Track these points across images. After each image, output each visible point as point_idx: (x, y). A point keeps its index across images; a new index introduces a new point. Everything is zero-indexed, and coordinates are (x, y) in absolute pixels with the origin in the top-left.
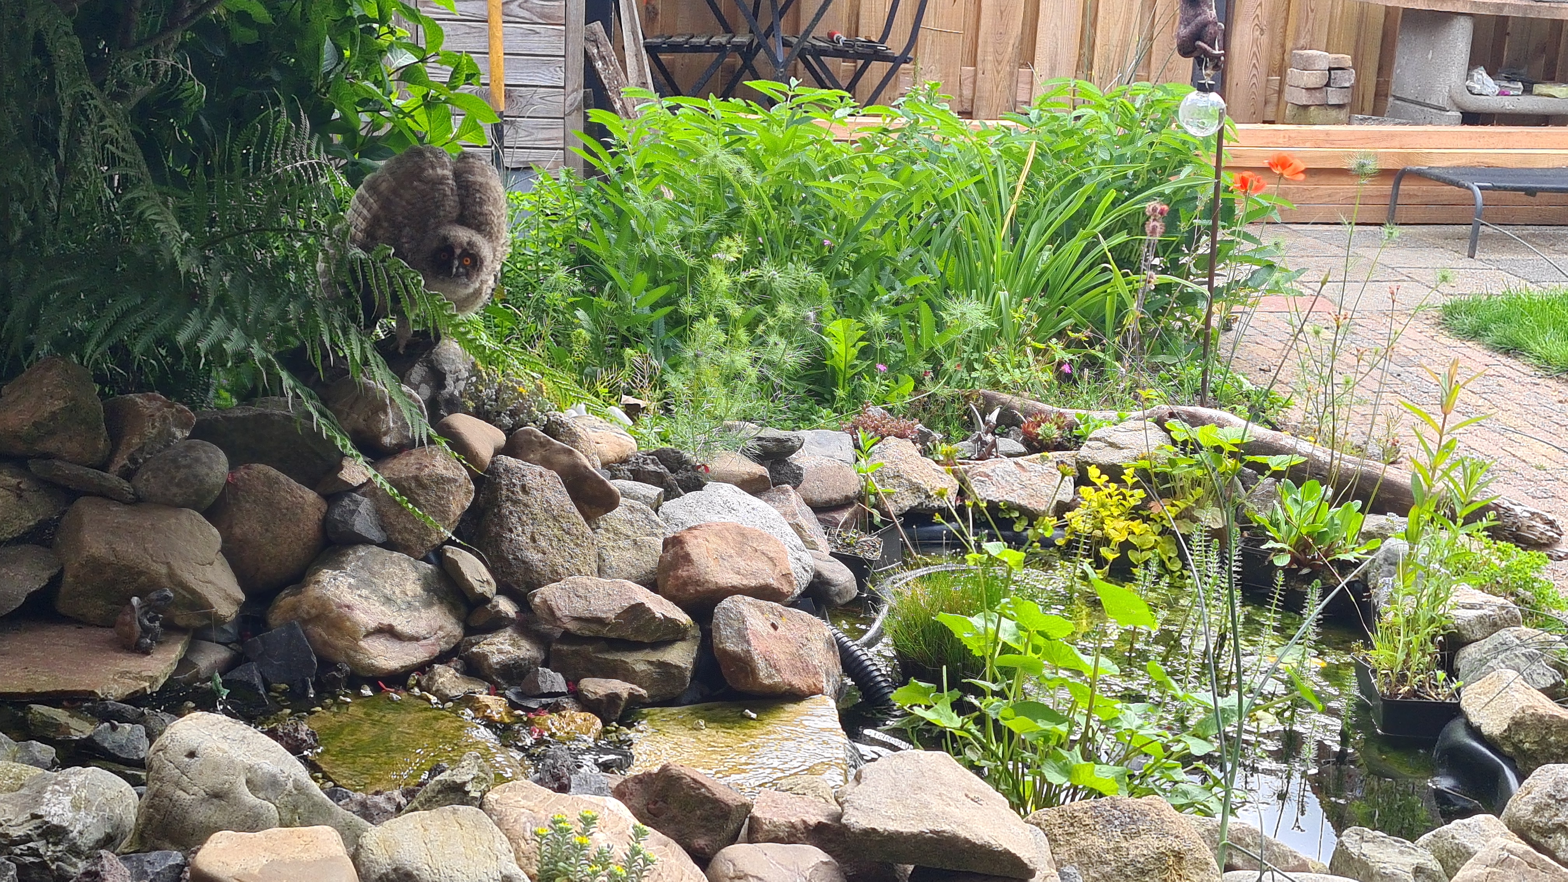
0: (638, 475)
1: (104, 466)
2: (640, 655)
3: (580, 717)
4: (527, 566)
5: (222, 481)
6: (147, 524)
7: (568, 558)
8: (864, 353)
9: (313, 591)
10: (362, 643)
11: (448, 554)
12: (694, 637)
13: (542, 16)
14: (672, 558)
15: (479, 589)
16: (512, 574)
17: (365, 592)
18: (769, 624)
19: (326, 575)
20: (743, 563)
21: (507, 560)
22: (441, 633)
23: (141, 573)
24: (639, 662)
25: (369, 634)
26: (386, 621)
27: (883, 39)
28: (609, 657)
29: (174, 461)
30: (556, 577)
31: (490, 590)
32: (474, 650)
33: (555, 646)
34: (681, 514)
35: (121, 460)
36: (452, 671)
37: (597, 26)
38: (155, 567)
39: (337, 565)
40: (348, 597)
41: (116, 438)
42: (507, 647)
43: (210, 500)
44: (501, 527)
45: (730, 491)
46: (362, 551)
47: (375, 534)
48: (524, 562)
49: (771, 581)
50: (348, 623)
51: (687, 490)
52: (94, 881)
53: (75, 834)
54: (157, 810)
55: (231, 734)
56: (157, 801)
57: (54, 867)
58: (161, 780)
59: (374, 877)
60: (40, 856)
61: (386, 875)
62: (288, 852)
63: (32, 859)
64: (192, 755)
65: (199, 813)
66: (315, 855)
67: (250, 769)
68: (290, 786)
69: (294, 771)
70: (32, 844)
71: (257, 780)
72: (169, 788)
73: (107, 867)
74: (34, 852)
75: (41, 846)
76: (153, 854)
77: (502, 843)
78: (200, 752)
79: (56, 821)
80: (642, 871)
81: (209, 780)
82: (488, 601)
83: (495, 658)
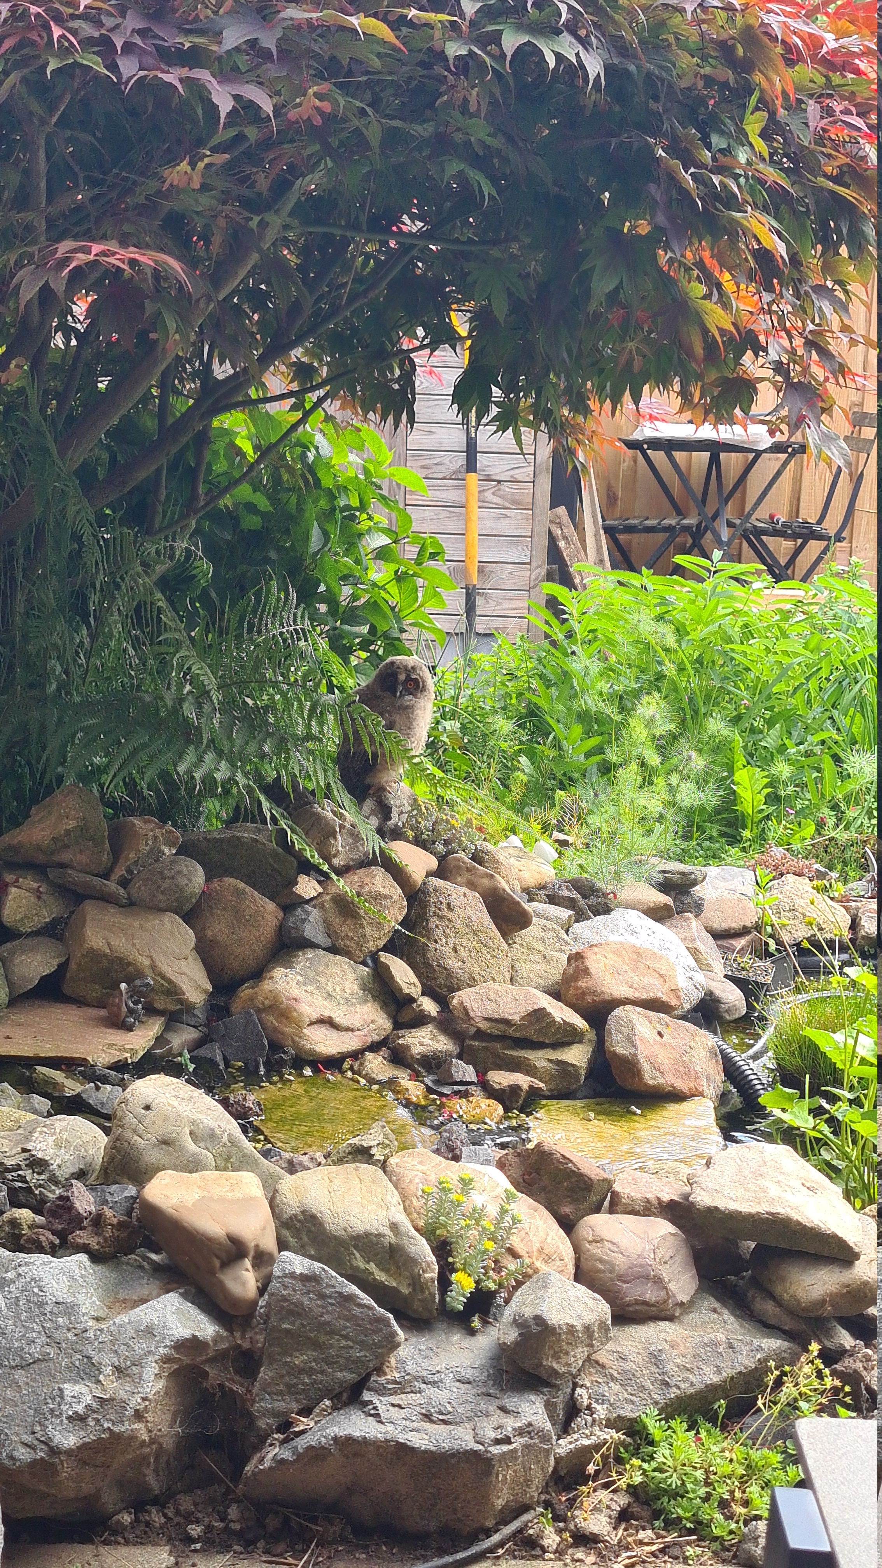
0: (552, 899)
2: (541, 1053)
3: (484, 1104)
4: (448, 972)
5: (199, 891)
7: (485, 967)
8: (769, 799)
10: (305, 1031)
11: (382, 959)
12: (590, 1041)
13: (513, 502)
14: (574, 971)
15: (406, 990)
16: (436, 979)
17: (310, 988)
18: (655, 1032)
20: (636, 978)
21: (432, 967)
22: (372, 1027)
24: (540, 1059)
25: (311, 1024)
26: (327, 1013)
27: (821, 520)
28: (514, 1053)
29: (161, 872)
30: (473, 983)
31: (416, 991)
32: (400, 1041)
33: (468, 1042)
34: (588, 935)
35: (120, 871)
36: (380, 1059)
37: (562, 510)
38: (140, 959)
40: (296, 992)
41: (116, 852)
42: (427, 1041)
43: (188, 906)
44: (428, 938)
45: (634, 917)
46: (310, 954)
47: (322, 940)
48: (446, 969)
49: (660, 995)
50: (295, 1014)
52: (65, 1205)
53: (55, 1166)
54: (118, 1151)
55: (182, 1094)
56: (118, 1144)
57: (37, 1192)
58: (122, 1126)
59: (286, 1216)
60: (27, 1182)
61: (296, 1216)
62: (217, 1191)
63: (20, 1184)
64: (147, 1108)
65: (152, 1156)
66: (239, 1195)
67: (193, 1122)
68: (225, 1139)
69: (229, 1127)
70: (20, 1172)
71: (199, 1133)
72: (128, 1134)
73: (76, 1194)
74: (22, 1179)
75: (28, 1174)
76: (114, 1187)
77: (394, 1197)
78: (154, 1106)
79: (40, 1155)
80: (510, 1228)
81: (160, 1129)
82: (414, 1001)
83: (417, 1050)
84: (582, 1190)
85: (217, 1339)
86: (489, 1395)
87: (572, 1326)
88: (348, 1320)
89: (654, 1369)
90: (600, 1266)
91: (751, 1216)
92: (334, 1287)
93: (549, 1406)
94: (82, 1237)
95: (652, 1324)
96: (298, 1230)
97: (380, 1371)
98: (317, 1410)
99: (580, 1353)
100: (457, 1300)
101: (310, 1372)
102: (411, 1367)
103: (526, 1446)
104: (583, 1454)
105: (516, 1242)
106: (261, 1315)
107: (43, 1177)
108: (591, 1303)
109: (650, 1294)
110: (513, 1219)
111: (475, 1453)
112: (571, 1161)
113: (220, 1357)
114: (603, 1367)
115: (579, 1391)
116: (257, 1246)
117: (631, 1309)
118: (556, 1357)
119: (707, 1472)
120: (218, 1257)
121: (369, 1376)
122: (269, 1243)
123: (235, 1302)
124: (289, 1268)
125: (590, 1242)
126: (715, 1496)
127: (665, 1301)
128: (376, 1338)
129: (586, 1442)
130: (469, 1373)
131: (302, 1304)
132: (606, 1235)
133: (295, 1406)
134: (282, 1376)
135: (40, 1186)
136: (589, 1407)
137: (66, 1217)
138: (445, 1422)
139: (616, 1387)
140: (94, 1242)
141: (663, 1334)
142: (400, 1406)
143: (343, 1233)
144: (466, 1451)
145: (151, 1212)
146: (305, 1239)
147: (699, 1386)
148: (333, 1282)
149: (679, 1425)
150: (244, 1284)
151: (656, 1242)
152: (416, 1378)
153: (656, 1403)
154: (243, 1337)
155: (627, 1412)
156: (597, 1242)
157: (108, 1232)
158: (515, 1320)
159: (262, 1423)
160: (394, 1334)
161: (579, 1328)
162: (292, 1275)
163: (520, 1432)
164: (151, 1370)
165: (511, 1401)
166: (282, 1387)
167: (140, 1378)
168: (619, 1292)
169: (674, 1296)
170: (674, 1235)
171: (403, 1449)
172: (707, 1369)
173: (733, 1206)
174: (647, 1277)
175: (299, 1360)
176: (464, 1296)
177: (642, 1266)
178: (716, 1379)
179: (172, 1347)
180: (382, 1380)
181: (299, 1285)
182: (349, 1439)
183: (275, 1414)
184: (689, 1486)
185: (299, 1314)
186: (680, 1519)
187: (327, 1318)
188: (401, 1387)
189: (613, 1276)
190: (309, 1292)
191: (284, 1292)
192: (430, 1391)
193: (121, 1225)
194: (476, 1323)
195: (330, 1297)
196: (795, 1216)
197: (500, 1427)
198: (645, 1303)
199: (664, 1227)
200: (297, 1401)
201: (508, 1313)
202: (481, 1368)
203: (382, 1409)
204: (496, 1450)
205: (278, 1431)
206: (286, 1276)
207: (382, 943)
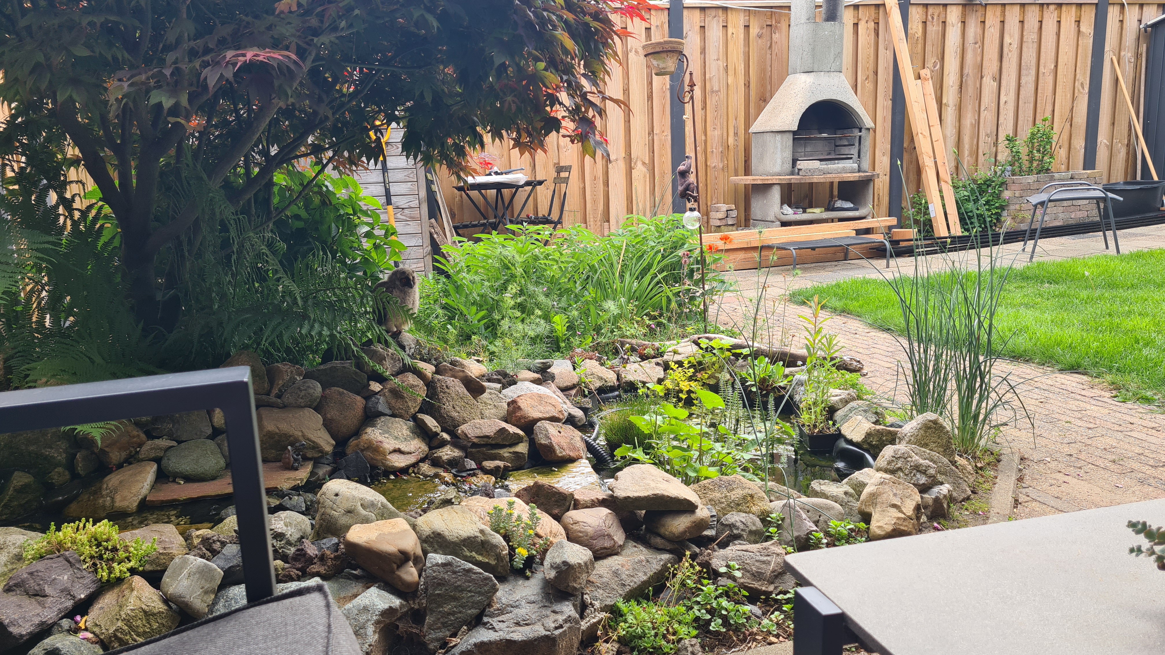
0: (489, 380)
1: (268, 394)
2: (505, 450)
3: (485, 477)
4: (452, 419)
5: (320, 395)
6: (291, 415)
7: (469, 414)
8: (569, 328)
9: (365, 437)
10: (388, 457)
11: (419, 417)
12: (526, 441)
13: (411, 218)
14: (512, 410)
15: (434, 430)
16: (446, 423)
17: (386, 435)
18: (557, 430)
19: (369, 430)
21: (443, 417)
22: (420, 450)
23: (290, 436)
24: (505, 452)
25: (390, 453)
26: (397, 447)
27: (549, 215)
28: (493, 452)
29: (299, 388)
30: (465, 422)
31: (438, 429)
32: (435, 455)
33: (469, 450)
34: (510, 394)
35: (275, 391)
36: (427, 465)
37: (433, 220)
38: (296, 433)
39: (374, 426)
40: (380, 438)
41: (272, 382)
42: (449, 452)
43: (315, 404)
44: (440, 404)
45: (528, 384)
46: (383, 419)
47: (387, 411)
48: (451, 417)
50: (381, 449)
51: (510, 385)
52: (301, 553)
53: (288, 536)
54: (324, 521)
56: (323, 517)
58: (324, 507)
61: (429, 535)
62: (386, 530)
64: (337, 495)
65: (343, 520)
66: (398, 530)
67: (362, 499)
71: (366, 504)
73: (307, 546)
76: (325, 540)
77: (476, 518)
78: (340, 493)
81: (345, 505)
82: (438, 434)
83: (445, 458)
84: (562, 500)
85: (401, 606)
86: (545, 606)
88: (470, 582)
90: (580, 535)
94: (315, 568)
95: (609, 558)
96: (431, 542)
97: (489, 605)
98: (460, 633)
99: (584, 577)
100: (520, 563)
102: (504, 600)
104: (593, 627)
106: (422, 590)
108: (584, 552)
109: (607, 543)
110: (537, 518)
111: (547, 636)
112: (554, 487)
114: (593, 583)
115: (585, 596)
116: (414, 554)
119: (652, 623)
120: (395, 563)
121: (484, 609)
125: (572, 524)
126: (660, 633)
128: (486, 589)
129: (594, 620)
131: (445, 578)
132: (579, 519)
133: (448, 633)
134: (439, 619)
136: (591, 604)
137: (303, 559)
138: (527, 625)
140: (322, 570)
141: (616, 562)
142: (503, 621)
143: (456, 539)
144: (542, 636)
145: (352, 546)
148: (459, 564)
153: (621, 595)
155: (609, 602)
156: (576, 523)
157: (329, 563)
158: (552, 566)
159: (431, 646)
160: (495, 585)
162: (437, 565)
163: (566, 621)
165: (557, 608)
166: (439, 625)
169: (617, 542)
174: (604, 536)
175: (446, 608)
176: (523, 560)
177: (600, 530)
179: (379, 615)
180: (491, 610)
181: (441, 569)
184: (647, 631)
185: (444, 585)
188: (501, 611)
189: (588, 538)
190: (447, 572)
191: (434, 574)
192: (515, 611)
193: (336, 558)
194: (528, 573)
197: (556, 621)
198: (605, 548)
199: (605, 511)
200: (448, 630)
201: (547, 564)
206: (434, 566)
207: (417, 409)
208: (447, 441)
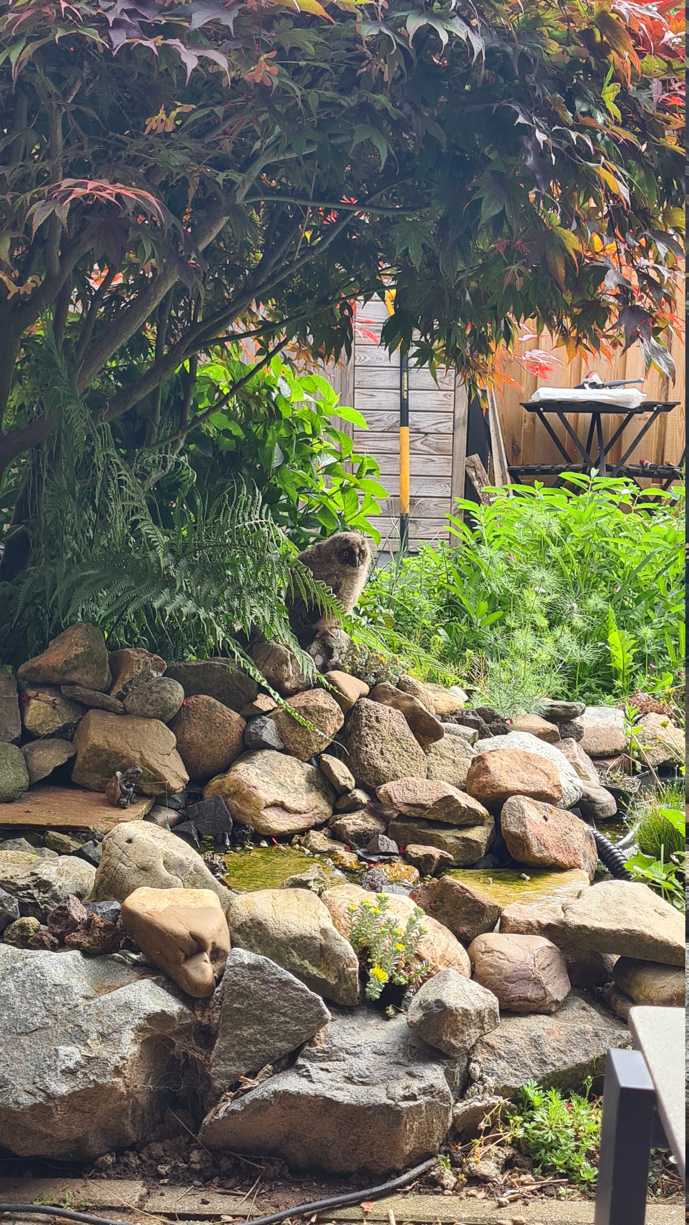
1: (107, 692)
2: (450, 832)
3: (404, 868)
4: (377, 770)
5: (179, 704)
6: (130, 727)
7: (405, 767)
9: (232, 776)
10: (262, 812)
11: (324, 759)
12: (489, 824)
14: (477, 770)
15: (343, 783)
16: (366, 775)
17: (266, 779)
18: (541, 816)
19: (242, 766)
20: (526, 776)
21: (364, 765)
22: (316, 811)
23: (123, 757)
24: (449, 837)
25: (267, 807)
26: (280, 799)
28: (429, 832)
29: (150, 689)
30: (395, 778)
31: (351, 784)
32: (338, 822)
33: (392, 823)
34: (486, 748)
35: (118, 688)
36: (322, 835)
38: (132, 753)
39: (249, 760)
40: (255, 781)
41: (115, 674)
42: (360, 822)
43: (171, 715)
44: (361, 743)
45: (528, 738)
46: (266, 753)
47: (276, 743)
48: (375, 767)
49: (546, 789)
50: (254, 798)
51: (496, 734)
52: (64, 913)
53: (56, 887)
54: (107, 875)
55: (158, 834)
56: (106, 869)
57: (42, 907)
58: (110, 855)
59: (238, 923)
60: (34, 899)
61: (246, 923)
62: (183, 902)
63: (29, 900)
64: (130, 841)
65: (132, 879)
66: (200, 905)
67: (166, 855)
68: (191, 868)
69: (194, 859)
70: (30, 891)
71: (171, 863)
72: (115, 861)
73: (72, 904)
74: (31, 896)
75: (35, 892)
76: (103, 903)
77: (324, 911)
78: (135, 840)
79: (45, 878)
80: (418, 938)
81: (140, 858)
82: (349, 791)
83: (351, 828)
84: (477, 913)
85: (182, 1015)
86: (398, 1063)
87: (466, 1010)
88: (285, 1001)
89: (534, 1051)
90: (491, 970)
91: (612, 931)
92: (274, 974)
93: (449, 1075)
94: (76, 937)
95: (532, 1017)
96: (248, 934)
97: (311, 1042)
98: (261, 1073)
99: (473, 1033)
100: (375, 991)
101: (256, 1042)
102: (337, 1041)
103: (429, 1103)
104: (477, 1113)
105: (422, 949)
106: (217, 998)
107: (47, 895)
108: (482, 995)
109: (532, 993)
110: (420, 930)
111: (388, 1106)
112: (468, 891)
113: (183, 1031)
114: (493, 1047)
115: (472, 1065)
116: (214, 943)
117: (516, 1004)
118: (454, 1035)
119: (577, 1131)
120: (183, 951)
121: (302, 1046)
122: (224, 942)
123: (197, 986)
124: (239, 960)
125: (483, 953)
126: (583, 1148)
127: (543, 999)
128: (309, 1015)
129: (479, 1104)
130: (384, 1048)
131: (249, 987)
132: (495, 946)
133: (244, 1070)
134: (234, 1046)
135: (45, 902)
136: (481, 1078)
137: (64, 922)
138: (363, 1083)
139: (503, 1064)
140: (86, 941)
141: (541, 1024)
142: (327, 1070)
143: (283, 935)
144: (380, 1105)
145: (130, 916)
146: (253, 941)
147: (571, 1065)
148: (274, 971)
149: (554, 1095)
150: (203, 972)
151: (536, 952)
152: (340, 1049)
153: (535, 1077)
154: (202, 1015)
155: (512, 1082)
156: (489, 952)
157: (97, 934)
158: (420, 1005)
159: (217, 1084)
160: (322, 1013)
161: (472, 1012)
162: (242, 965)
163: (425, 1092)
164: (128, 1036)
165: (416, 1069)
166: (233, 1055)
167: (120, 1042)
168: (506, 990)
169: (551, 995)
170: (550, 948)
171: (329, 1103)
172: (577, 1052)
173: (598, 925)
174: (529, 979)
175: (247, 1032)
176: (380, 986)
177: (524, 970)
178: (584, 1060)
179: (145, 1019)
180: (313, 1049)
181: (247, 973)
182: (286, 1093)
183: (228, 1076)
184: (562, 1141)
185: (247, 997)
186: (554, 1166)
187: (269, 999)
188: (328, 1056)
189: (501, 977)
190: (255, 979)
191: (235, 979)
192: (351, 1060)
193: (107, 928)
194: (391, 1011)
195: (272, 983)
196: (648, 932)
197: (408, 1087)
198: (527, 999)
199: (543, 942)
200: (245, 1065)
201: (415, 1001)
202: (394, 1044)
203: (313, 1072)
204: (404, 1104)
205: (231, 1089)
206: (236, 965)
207: (324, 747)
208: (361, 803)
